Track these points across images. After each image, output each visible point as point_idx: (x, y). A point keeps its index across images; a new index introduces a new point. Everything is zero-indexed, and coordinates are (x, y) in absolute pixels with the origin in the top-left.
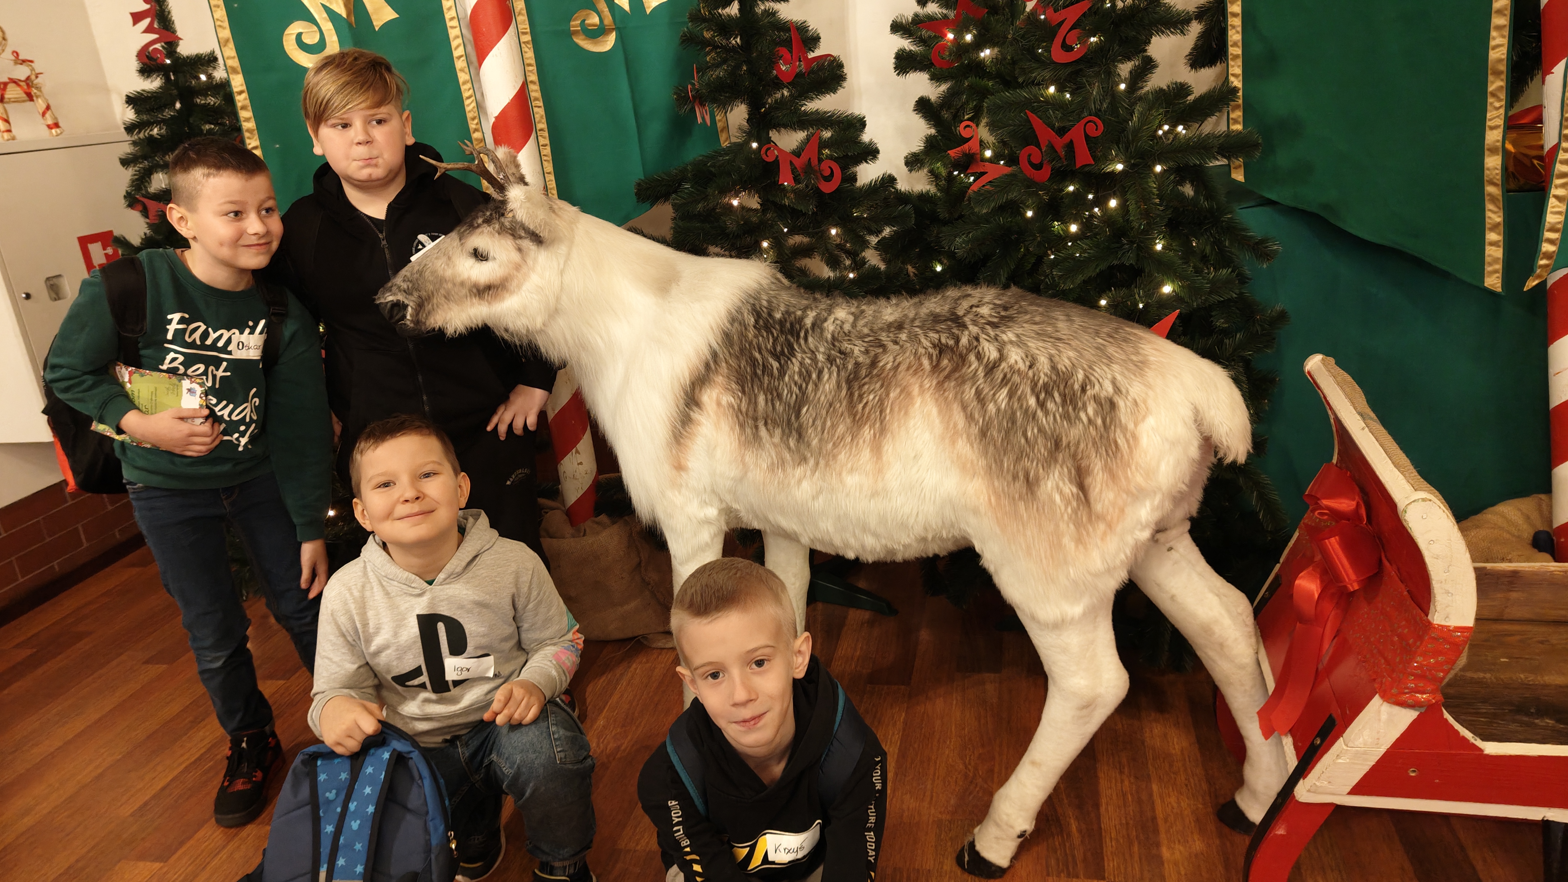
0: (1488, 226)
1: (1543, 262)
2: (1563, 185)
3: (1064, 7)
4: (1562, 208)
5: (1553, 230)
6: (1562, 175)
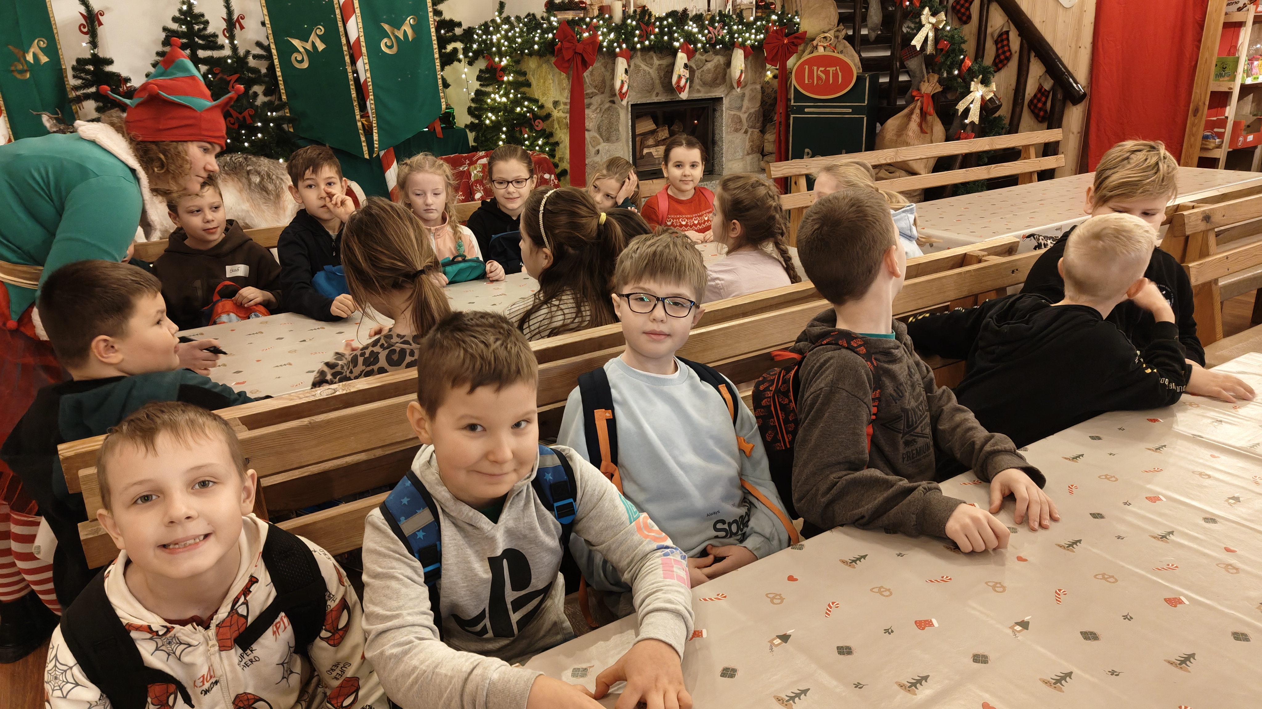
0: (362, 141)
1: (376, 149)
2: (376, 129)
3: (231, 75)
4: (377, 135)
5: (376, 141)
6: (375, 127)
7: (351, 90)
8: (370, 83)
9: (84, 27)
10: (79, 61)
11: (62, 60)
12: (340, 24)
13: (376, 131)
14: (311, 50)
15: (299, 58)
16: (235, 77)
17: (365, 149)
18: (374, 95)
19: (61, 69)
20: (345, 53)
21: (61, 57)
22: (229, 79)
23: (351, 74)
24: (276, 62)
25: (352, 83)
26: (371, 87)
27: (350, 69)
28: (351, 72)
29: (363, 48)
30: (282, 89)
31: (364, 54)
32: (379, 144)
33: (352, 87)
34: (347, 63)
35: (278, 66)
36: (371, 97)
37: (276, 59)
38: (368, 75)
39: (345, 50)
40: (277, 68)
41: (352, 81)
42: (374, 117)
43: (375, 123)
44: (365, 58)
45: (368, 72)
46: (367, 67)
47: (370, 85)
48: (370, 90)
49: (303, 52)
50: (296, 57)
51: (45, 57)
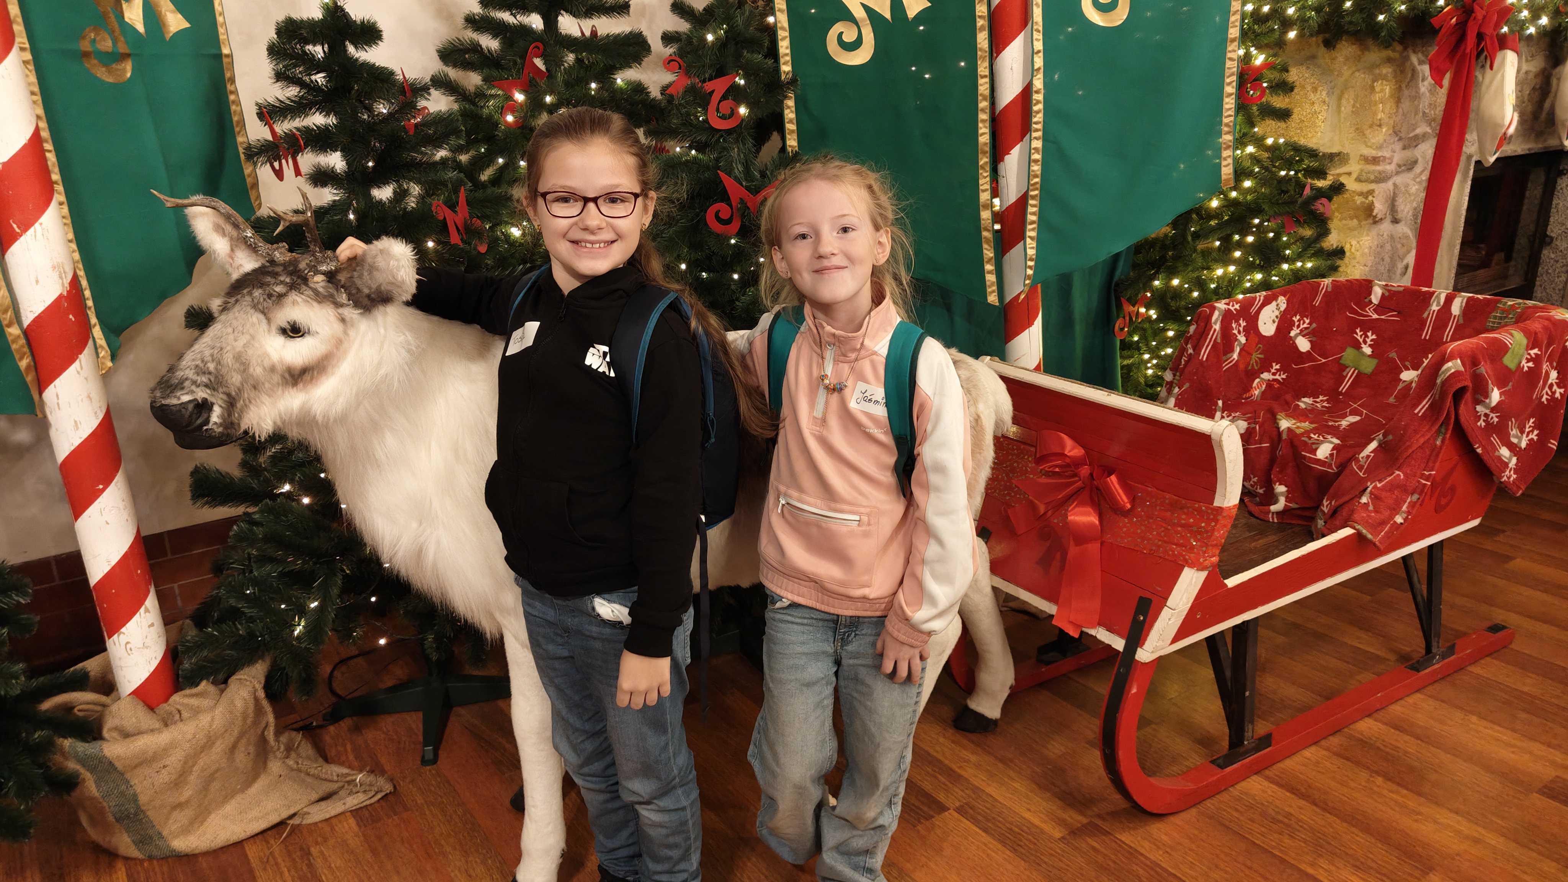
0: (985, 260)
1: (1027, 282)
2: (1033, 229)
3: (710, 79)
4: (1035, 245)
5: (1031, 260)
6: (1033, 223)
7: (980, 125)
8: (1040, 106)
11: (220, 30)
13: (1033, 234)
14: (888, 16)
15: (850, 37)
16: (718, 86)
17: (991, 278)
18: (1045, 139)
19: (219, 56)
20: (980, 23)
22: (709, 86)
23: (987, 80)
24: (784, 46)
25: (984, 104)
26: (1041, 115)
27: (983, 68)
28: (985, 76)
29: (1035, 8)
30: (791, 121)
31: (1035, 27)
32: (1035, 268)
33: (983, 116)
34: (981, 50)
35: (788, 58)
36: (1037, 144)
37: (784, 39)
38: (1038, 83)
39: (980, 17)
40: (785, 63)
41: (985, 99)
42: (1033, 197)
43: (1033, 214)
44: (1038, 36)
45: (1039, 76)
46: (1039, 62)
47: (1038, 112)
48: (1036, 123)
49: (863, 20)
50: (842, 33)
51: (180, 16)
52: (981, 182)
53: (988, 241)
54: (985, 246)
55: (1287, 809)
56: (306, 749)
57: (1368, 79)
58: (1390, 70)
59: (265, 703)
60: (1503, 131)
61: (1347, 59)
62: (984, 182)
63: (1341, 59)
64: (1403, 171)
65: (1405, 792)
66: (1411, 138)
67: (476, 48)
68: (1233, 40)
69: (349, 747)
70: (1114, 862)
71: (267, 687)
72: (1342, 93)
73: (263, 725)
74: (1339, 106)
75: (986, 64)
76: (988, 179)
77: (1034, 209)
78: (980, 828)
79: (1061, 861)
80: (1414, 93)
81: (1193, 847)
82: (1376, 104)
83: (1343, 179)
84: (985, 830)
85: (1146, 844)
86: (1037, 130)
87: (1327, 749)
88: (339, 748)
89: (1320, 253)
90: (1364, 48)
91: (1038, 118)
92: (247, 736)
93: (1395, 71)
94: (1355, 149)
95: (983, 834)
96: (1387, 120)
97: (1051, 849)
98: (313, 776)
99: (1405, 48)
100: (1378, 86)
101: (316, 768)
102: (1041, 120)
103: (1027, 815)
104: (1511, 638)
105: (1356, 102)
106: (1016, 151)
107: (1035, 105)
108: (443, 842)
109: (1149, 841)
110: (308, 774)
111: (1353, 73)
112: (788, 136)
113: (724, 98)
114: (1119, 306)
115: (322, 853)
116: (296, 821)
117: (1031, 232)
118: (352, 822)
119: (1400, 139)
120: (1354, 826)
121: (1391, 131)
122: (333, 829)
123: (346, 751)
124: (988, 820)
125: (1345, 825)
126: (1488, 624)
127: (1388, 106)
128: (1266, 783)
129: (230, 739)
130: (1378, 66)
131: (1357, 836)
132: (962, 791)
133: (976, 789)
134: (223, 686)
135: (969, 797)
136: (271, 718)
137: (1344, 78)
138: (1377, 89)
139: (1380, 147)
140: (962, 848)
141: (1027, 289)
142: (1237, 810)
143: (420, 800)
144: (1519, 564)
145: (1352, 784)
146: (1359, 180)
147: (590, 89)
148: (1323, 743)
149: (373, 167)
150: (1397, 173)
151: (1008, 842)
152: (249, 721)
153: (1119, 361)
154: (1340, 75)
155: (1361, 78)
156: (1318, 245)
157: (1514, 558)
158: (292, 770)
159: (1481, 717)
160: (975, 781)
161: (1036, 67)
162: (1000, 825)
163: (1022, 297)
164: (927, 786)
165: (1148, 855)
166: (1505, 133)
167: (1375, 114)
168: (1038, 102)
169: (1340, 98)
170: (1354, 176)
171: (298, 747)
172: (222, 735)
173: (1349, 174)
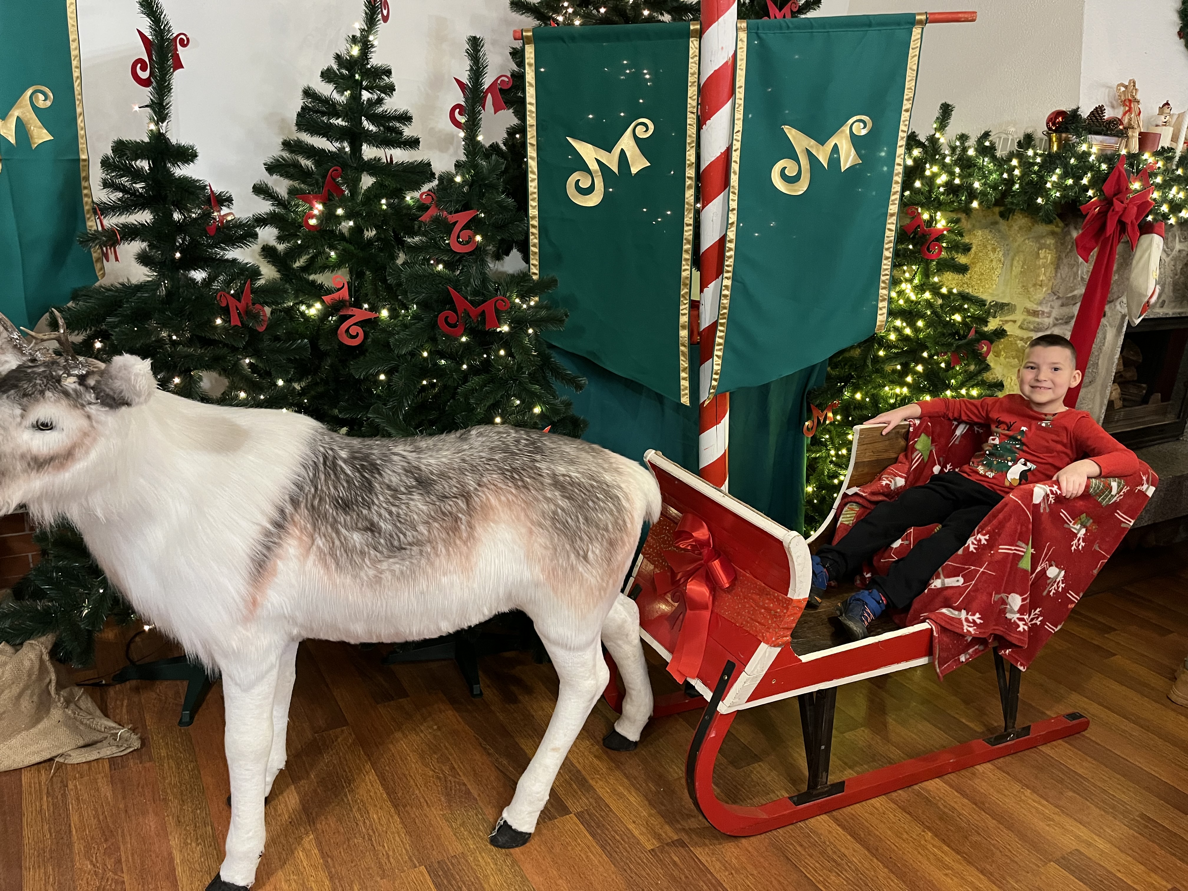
0: (681, 369)
1: (712, 391)
2: (720, 350)
3: (457, 212)
4: (720, 362)
5: (716, 374)
6: (720, 344)
7: (683, 263)
8: (732, 253)
9: (144, 69)
10: (120, 147)
11: (81, 141)
12: (691, 119)
14: (616, 170)
15: (585, 184)
16: (463, 218)
17: (685, 384)
18: (734, 279)
19: (78, 160)
20: (688, 182)
21: (81, 133)
22: (452, 218)
23: (691, 228)
24: (533, 186)
25: (687, 247)
26: (732, 260)
27: (689, 219)
28: (690, 225)
29: (732, 174)
30: (534, 246)
31: (731, 190)
32: (720, 381)
33: (686, 256)
34: (688, 203)
35: (536, 196)
36: (728, 283)
37: (533, 180)
38: (731, 235)
39: (689, 178)
40: (533, 200)
41: (688, 243)
42: (722, 325)
43: (719, 337)
44: (734, 197)
45: (732, 229)
46: (733, 217)
47: (730, 257)
48: (727, 266)
49: (596, 172)
50: (579, 180)
51: (45, 131)
52: (681, 308)
53: (684, 354)
54: (682, 358)
55: (843, 850)
56: (87, 703)
57: (1035, 246)
58: (1053, 242)
59: (48, 664)
60: (1146, 300)
61: (1020, 228)
62: (684, 308)
63: (1016, 228)
64: (1061, 324)
65: (946, 848)
66: (1068, 298)
67: (297, 165)
68: (892, 215)
69: (125, 702)
70: (686, 877)
71: (53, 653)
72: (1015, 255)
73: (48, 680)
74: (1012, 266)
75: (692, 215)
76: (687, 306)
77: (722, 334)
78: (590, 833)
79: (644, 869)
80: (1072, 262)
81: (755, 872)
82: (1039, 268)
83: (1005, 327)
84: (593, 835)
85: (718, 865)
86: (728, 272)
87: (895, 802)
88: (118, 702)
89: (982, 384)
90: (1035, 222)
91: (730, 262)
92: (32, 688)
93: (1056, 242)
94: (1021, 303)
95: (590, 838)
96: (1046, 282)
97: (639, 858)
98: (86, 724)
99: (1067, 225)
100: (1042, 253)
101: (88, 719)
102: (732, 264)
103: (631, 826)
104: (1085, 726)
105: (1024, 264)
106: (712, 285)
107: (728, 251)
108: (169, 791)
109: (721, 862)
110: (82, 723)
111: (1025, 240)
112: (531, 257)
113: (467, 227)
114: (809, 411)
115: (76, 786)
116: (61, 760)
117: (718, 352)
118: (107, 766)
119: (1058, 298)
120: (893, 873)
121: (1049, 292)
122: (90, 768)
123: (122, 704)
124: (598, 827)
125: (886, 870)
126: (1070, 711)
127: (1049, 270)
128: (834, 825)
129: (16, 690)
130: (1044, 237)
131: (892, 881)
132: (587, 799)
133: (599, 799)
134: (18, 648)
135: (591, 804)
136: (53, 677)
137: (1017, 244)
138: (1041, 256)
139: (1040, 304)
140: (570, 848)
141: (711, 396)
142: (801, 845)
143: (163, 753)
144: (1118, 660)
145: (905, 836)
146: (1021, 327)
147: (381, 205)
148: (894, 795)
149: (180, 259)
150: (1055, 325)
151: (608, 848)
152: (34, 677)
153: (806, 455)
154: (1015, 240)
155: (1030, 245)
156: (980, 378)
157: (1115, 655)
158: (70, 717)
159: (1034, 790)
160: (600, 791)
161: (730, 222)
162: (607, 832)
163: (707, 403)
164: (561, 792)
165: (715, 874)
166: (1148, 302)
167: (1038, 276)
168: (730, 249)
169: (1013, 260)
170: (1018, 324)
171: (78, 700)
172: (10, 686)
173: (1015, 322)
